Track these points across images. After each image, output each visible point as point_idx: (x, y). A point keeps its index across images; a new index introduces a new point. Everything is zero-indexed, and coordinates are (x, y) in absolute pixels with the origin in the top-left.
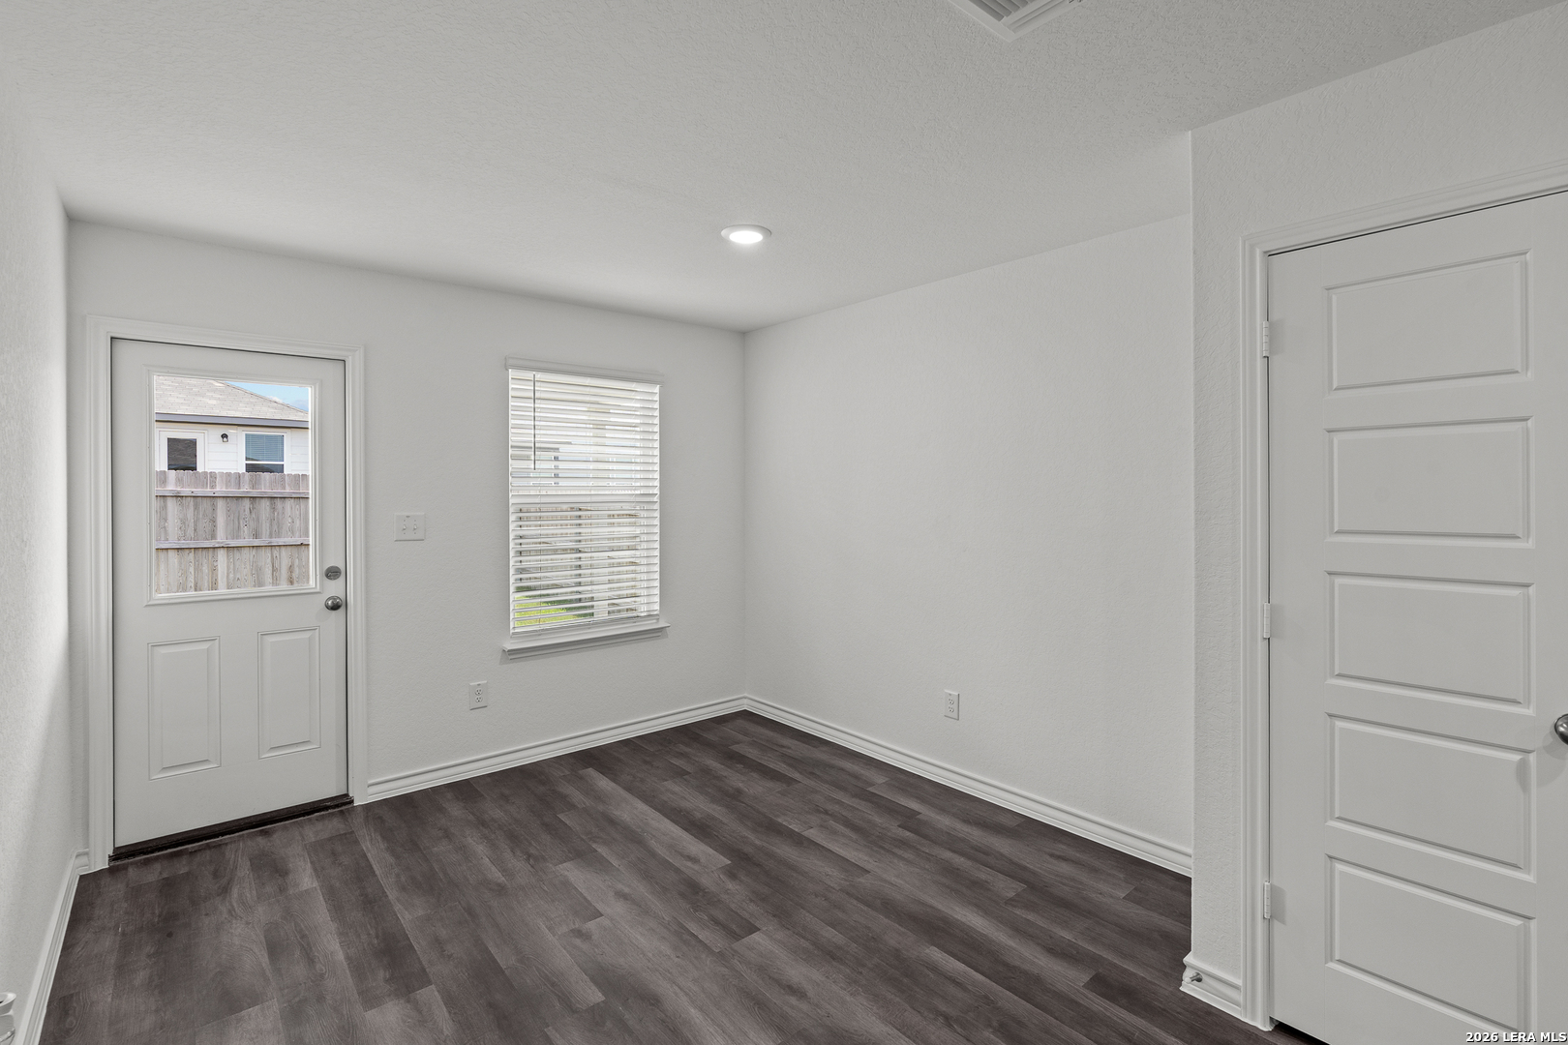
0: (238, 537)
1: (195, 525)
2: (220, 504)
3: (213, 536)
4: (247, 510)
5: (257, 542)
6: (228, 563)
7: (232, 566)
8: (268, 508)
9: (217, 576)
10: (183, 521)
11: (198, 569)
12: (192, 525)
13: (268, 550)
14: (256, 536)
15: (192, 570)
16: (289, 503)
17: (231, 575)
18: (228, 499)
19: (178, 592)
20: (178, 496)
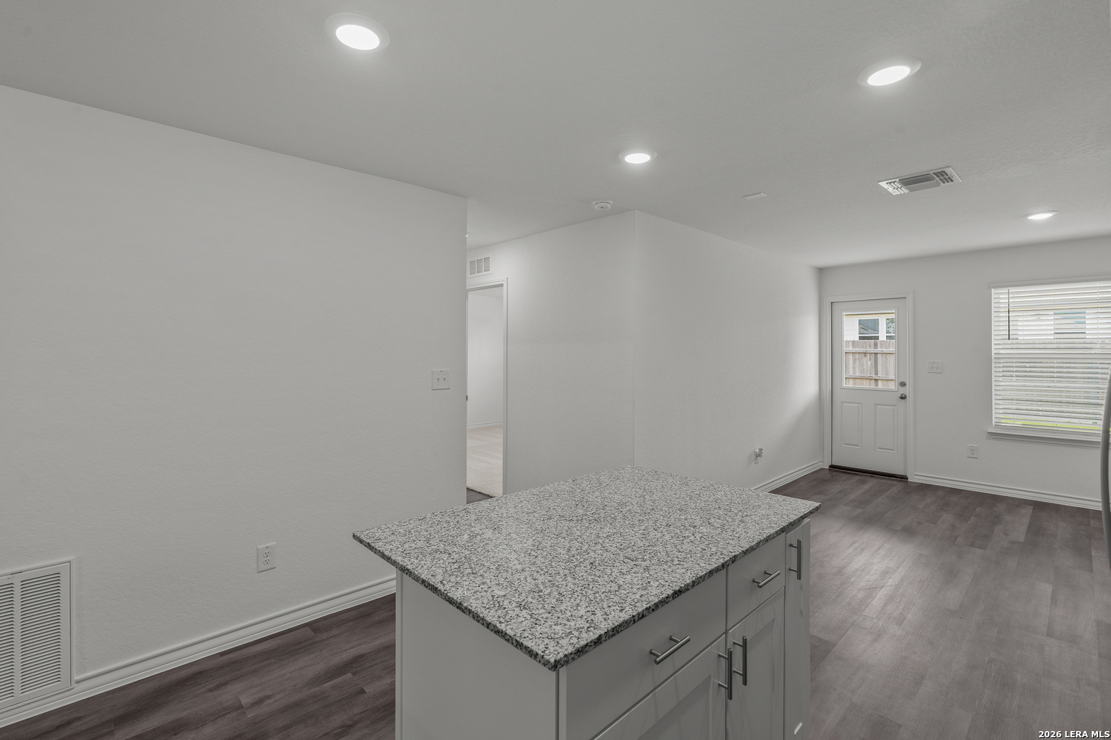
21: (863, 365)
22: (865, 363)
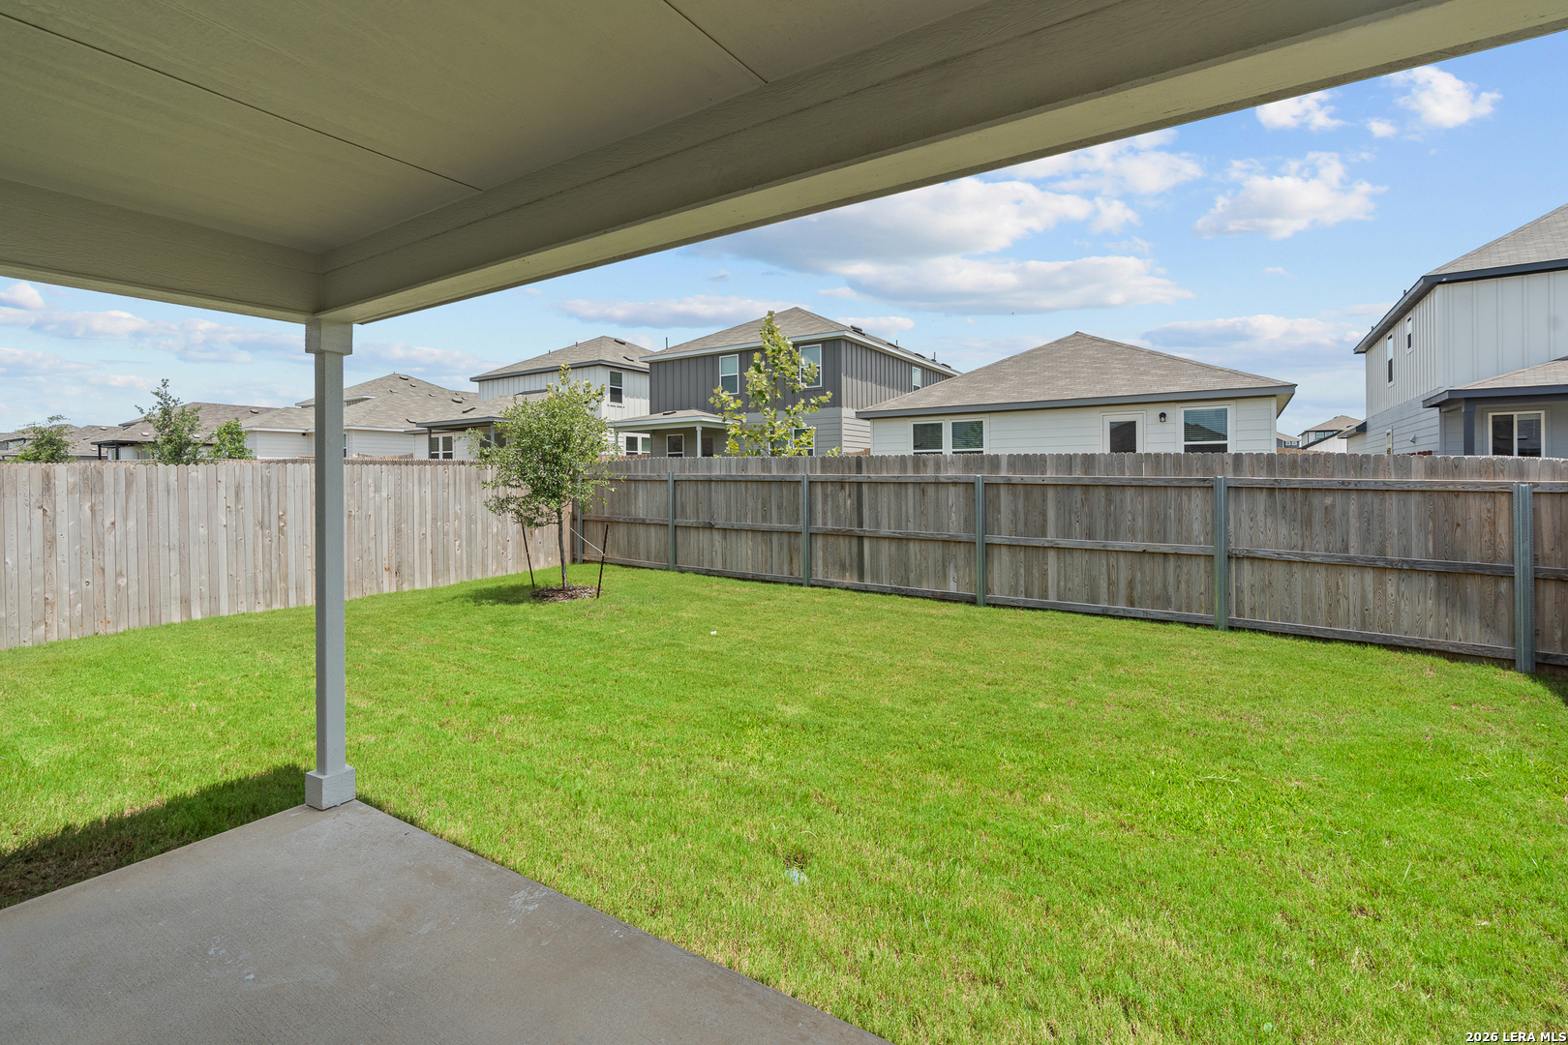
0: (1069, 536)
1: (1026, 519)
2: (1051, 493)
3: (1044, 534)
4: (1079, 500)
5: (1089, 544)
6: (1059, 567)
7: (1062, 572)
8: (1103, 500)
9: (1047, 581)
10: (1015, 513)
11: (1028, 572)
12: (1022, 517)
13: (1103, 556)
14: (1089, 536)
15: (1022, 571)
16: (1129, 493)
17: (1062, 584)
18: (1059, 488)
19: (1009, 595)
20: (1010, 484)
21: (838, 507)
22: (841, 502)
